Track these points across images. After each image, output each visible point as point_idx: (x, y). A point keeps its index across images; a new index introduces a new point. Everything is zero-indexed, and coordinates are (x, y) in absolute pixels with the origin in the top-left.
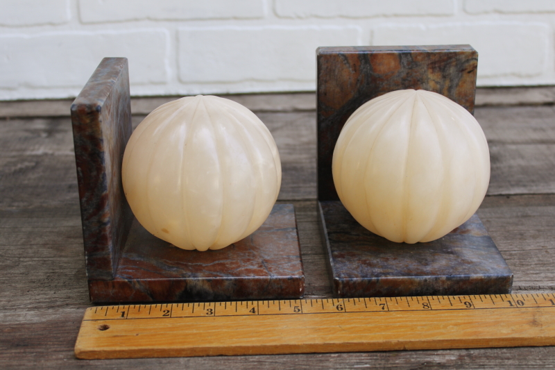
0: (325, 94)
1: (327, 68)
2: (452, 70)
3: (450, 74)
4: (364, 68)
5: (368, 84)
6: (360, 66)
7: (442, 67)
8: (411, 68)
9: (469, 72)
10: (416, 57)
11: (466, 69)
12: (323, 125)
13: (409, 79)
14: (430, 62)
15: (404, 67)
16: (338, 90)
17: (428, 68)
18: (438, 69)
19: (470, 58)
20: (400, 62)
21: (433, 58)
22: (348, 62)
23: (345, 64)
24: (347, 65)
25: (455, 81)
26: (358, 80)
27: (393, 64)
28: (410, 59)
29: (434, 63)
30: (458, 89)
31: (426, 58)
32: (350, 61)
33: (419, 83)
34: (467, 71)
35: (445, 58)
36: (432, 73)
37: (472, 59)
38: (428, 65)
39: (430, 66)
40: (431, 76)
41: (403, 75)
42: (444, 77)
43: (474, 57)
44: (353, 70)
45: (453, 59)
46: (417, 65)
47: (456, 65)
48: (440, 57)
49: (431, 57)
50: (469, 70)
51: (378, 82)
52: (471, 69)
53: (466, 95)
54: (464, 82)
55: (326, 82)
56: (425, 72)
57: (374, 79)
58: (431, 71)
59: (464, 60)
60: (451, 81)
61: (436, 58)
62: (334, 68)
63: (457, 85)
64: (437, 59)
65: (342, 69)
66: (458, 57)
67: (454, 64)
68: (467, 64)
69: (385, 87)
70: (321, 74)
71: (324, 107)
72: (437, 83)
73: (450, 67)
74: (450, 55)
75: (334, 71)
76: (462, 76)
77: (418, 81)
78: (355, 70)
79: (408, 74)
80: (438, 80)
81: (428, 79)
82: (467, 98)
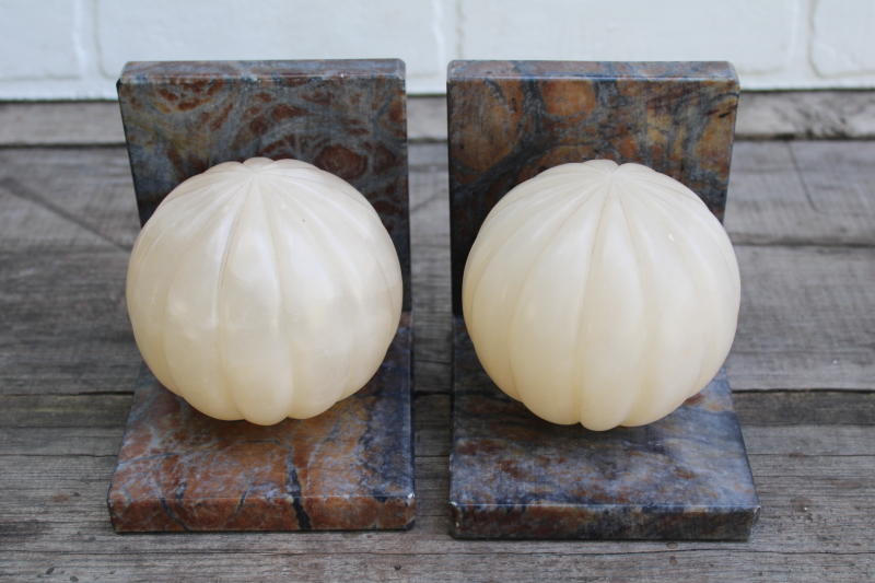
0: (462, 147)
1: (464, 104)
2: (691, 112)
3: (687, 119)
4: (531, 105)
5: (538, 131)
6: (524, 102)
7: (673, 107)
8: (616, 108)
9: (722, 116)
10: (626, 89)
11: (716, 111)
12: (459, 196)
13: (613, 125)
14: (650, 98)
15: (603, 104)
16: (484, 140)
17: (647, 108)
18: (665, 108)
19: (725, 92)
20: (597, 96)
21: (657, 92)
22: (501, 95)
23: (497, 98)
24: (501, 100)
25: (697, 131)
26: (520, 126)
27: (583, 99)
28: (615, 91)
29: (659, 99)
30: (700, 143)
31: (644, 92)
32: (506, 94)
33: (630, 132)
34: (718, 114)
35: (679, 91)
36: (655, 116)
37: (729, 94)
38: (647, 103)
39: (652, 105)
40: (651, 121)
41: (602, 118)
42: (676, 123)
43: (732, 91)
44: (511, 109)
45: (694, 94)
46: (627, 103)
47: (699, 104)
48: (670, 90)
49: (653, 90)
50: (721, 112)
51: (556, 130)
52: (726, 111)
53: (714, 154)
54: (713, 133)
55: (462, 127)
56: (641, 113)
57: (550, 125)
58: (652, 112)
59: (712, 95)
60: (689, 129)
61: (662, 92)
62: (476, 104)
63: (699, 137)
64: (663, 94)
65: (492, 107)
66: (702, 90)
67: (695, 101)
68: (718, 103)
69: (569, 137)
70: (454, 114)
71: (459, 167)
72: (663, 132)
73: (687, 107)
74: (688, 87)
75: (477, 109)
76: (708, 122)
77: (629, 128)
78: (516, 110)
79: (610, 116)
80: (665, 128)
81: (647, 125)
82: (716, 159)
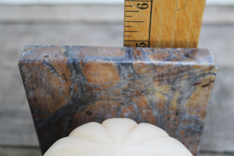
0: (35, 100)
1: (32, 76)
2: (183, 84)
3: (181, 87)
4: (76, 78)
5: (83, 92)
6: (71, 76)
7: (171, 80)
8: (133, 80)
9: (204, 86)
10: (139, 69)
11: (200, 83)
12: (39, 125)
13: (131, 90)
14: (156, 75)
15: (124, 78)
16: (48, 96)
17: (154, 81)
18: (166, 81)
19: (207, 72)
20: (120, 73)
21: (160, 71)
22: (55, 72)
23: (53, 73)
24: (55, 74)
25: (187, 94)
26: (71, 89)
27: (110, 75)
28: (132, 71)
29: (163, 76)
30: (189, 100)
31: (152, 71)
32: (58, 71)
33: (143, 94)
34: (201, 85)
35: (176, 71)
36: (159, 85)
37: (209, 73)
38: (154, 78)
39: (157, 79)
40: (156, 87)
41: (125, 86)
42: (174, 90)
43: (211, 72)
44: (63, 80)
45: (186, 73)
46: (140, 77)
47: (189, 79)
48: (169, 70)
49: (158, 70)
50: (204, 84)
51: (94, 92)
52: (206, 83)
53: (198, 106)
54: (197, 95)
55: (33, 89)
56: (150, 84)
57: (90, 89)
58: (158, 83)
59: (198, 74)
60: (182, 93)
61: (165, 71)
62: (40, 76)
63: (188, 98)
64: (165, 72)
65: (50, 78)
66: (191, 71)
67: (186, 77)
68: (202, 79)
69: (103, 96)
70: (26, 82)
71: (36, 111)
72: (165, 94)
73: (180, 81)
74: (181, 69)
75: (41, 79)
76: (195, 89)
77: (142, 92)
78: (66, 80)
79: (129, 85)
80: (166, 92)
81: (154, 91)
82: (199, 109)
